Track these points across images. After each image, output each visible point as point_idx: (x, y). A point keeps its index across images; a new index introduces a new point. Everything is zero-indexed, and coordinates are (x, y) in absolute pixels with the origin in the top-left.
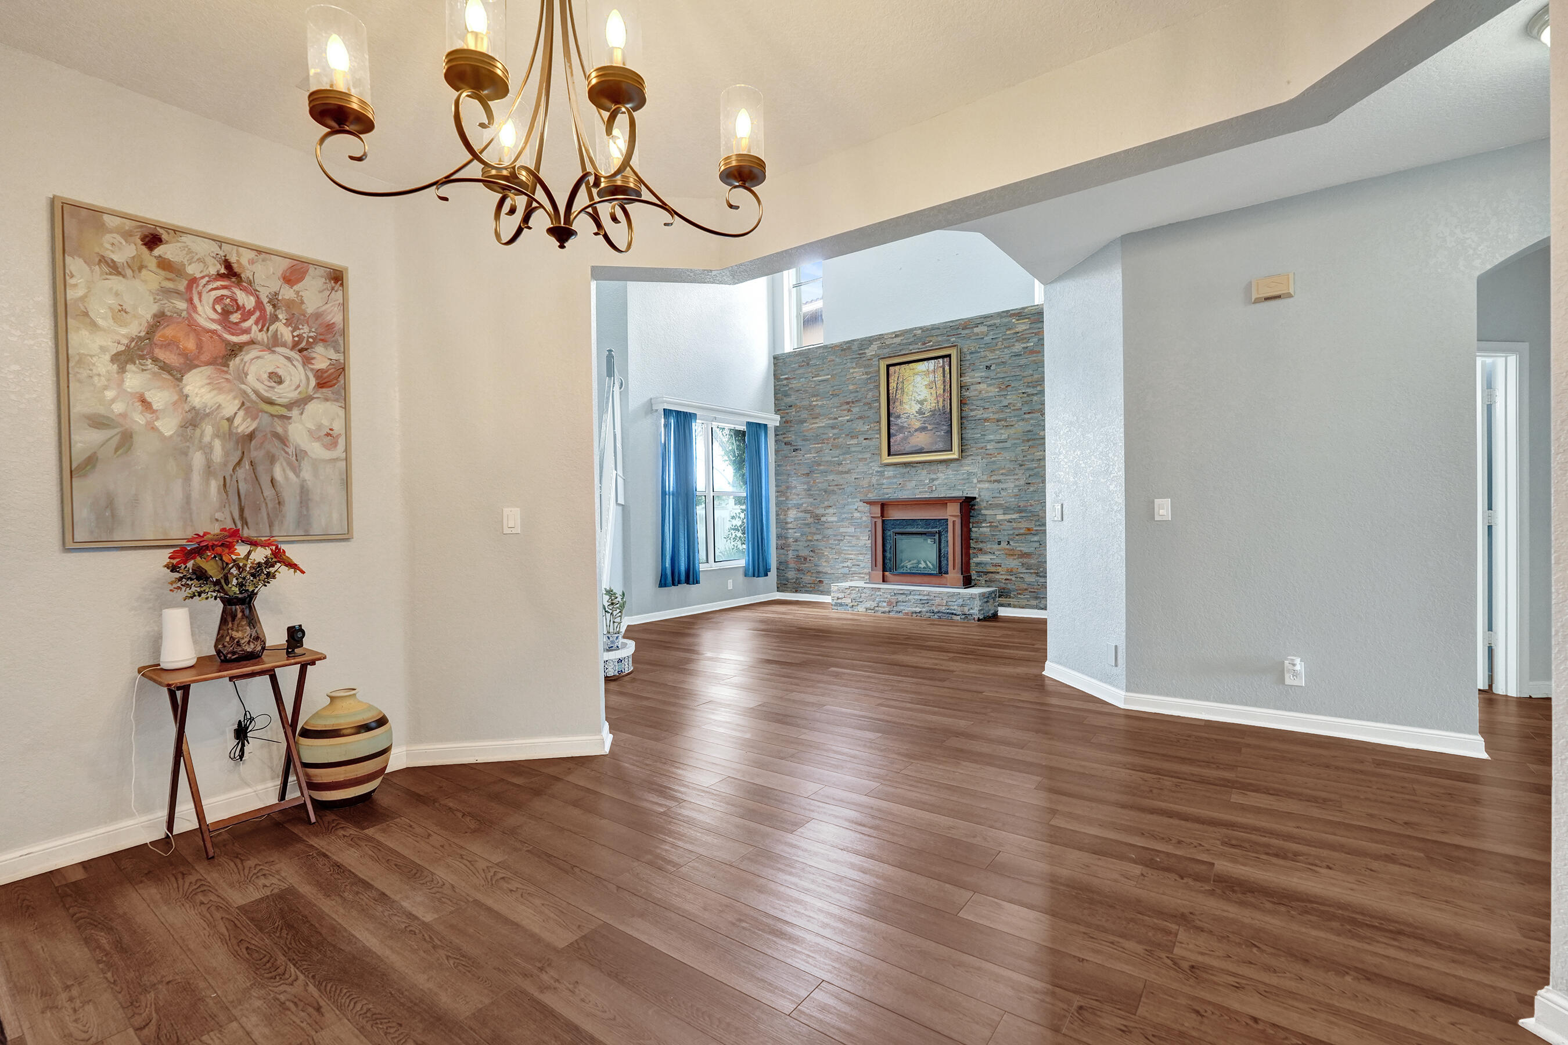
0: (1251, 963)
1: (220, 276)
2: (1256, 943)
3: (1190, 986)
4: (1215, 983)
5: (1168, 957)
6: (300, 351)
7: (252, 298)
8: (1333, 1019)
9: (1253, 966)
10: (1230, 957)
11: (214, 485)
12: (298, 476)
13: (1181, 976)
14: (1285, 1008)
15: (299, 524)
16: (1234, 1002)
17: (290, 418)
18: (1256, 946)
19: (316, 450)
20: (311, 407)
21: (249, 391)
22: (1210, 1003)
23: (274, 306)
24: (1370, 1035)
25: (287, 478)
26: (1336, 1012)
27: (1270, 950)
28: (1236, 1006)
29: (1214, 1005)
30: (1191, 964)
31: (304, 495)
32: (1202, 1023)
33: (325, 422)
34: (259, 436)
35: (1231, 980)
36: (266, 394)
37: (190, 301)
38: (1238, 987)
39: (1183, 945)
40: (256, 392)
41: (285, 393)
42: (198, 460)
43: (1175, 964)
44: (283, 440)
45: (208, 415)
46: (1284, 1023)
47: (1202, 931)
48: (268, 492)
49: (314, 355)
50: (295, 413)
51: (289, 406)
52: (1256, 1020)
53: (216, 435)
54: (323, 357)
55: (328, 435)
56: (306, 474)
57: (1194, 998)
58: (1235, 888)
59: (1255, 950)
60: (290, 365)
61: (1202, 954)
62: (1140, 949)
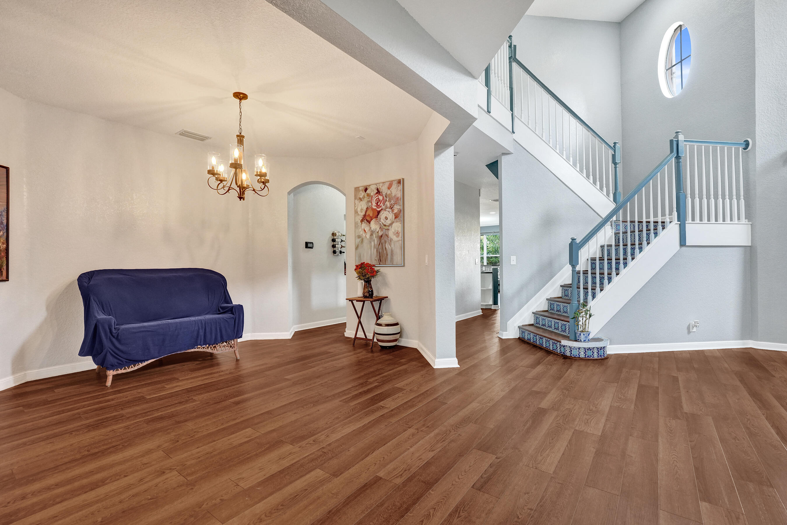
0: (145, 491)
1: (377, 193)
2: (152, 500)
3: (157, 468)
4: (150, 475)
5: (176, 468)
6: (391, 208)
7: (382, 197)
8: (98, 498)
9: (144, 491)
10: (156, 486)
11: (375, 250)
12: (391, 246)
13: (164, 468)
14: (118, 488)
15: (391, 261)
16: (138, 475)
17: (389, 229)
18: (151, 499)
19: (394, 238)
20: (394, 225)
21: (381, 223)
22: (145, 468)
23: (386, 197)
24: (80, 504)
25: (388, 247)
26: (97, 502)
27: (143, 502)
28: (136, 475)
29: (143, 469)
30: (166, 473)
31: (392, 251)
32: (141, 463)
33: (397, 229)
34: (383, 235)
35: (147, 480)
36: (384, 223)
37: (372, 203)
38: (141, 480)
39: (177, 476)
40: (383, 223)
41: (388, 222)
42: (373, 243)
43: (171, 469)
44: (387, 236)
45: (374, 232)
46: (115, 483)
47: (178, 486)
48: (385, 252)
49: (394, 209)
50: (390, 227)
51: (389, 226)
52: (125, 476)
53: (376, 237)
54: (396, 208)
55: (397, 233)
56: (392, 246)
57: (151, 466)
58: (192, 519)
59: (149, 497)
60: (389, 213)
61: (166, 479)
62: (188, 463)
